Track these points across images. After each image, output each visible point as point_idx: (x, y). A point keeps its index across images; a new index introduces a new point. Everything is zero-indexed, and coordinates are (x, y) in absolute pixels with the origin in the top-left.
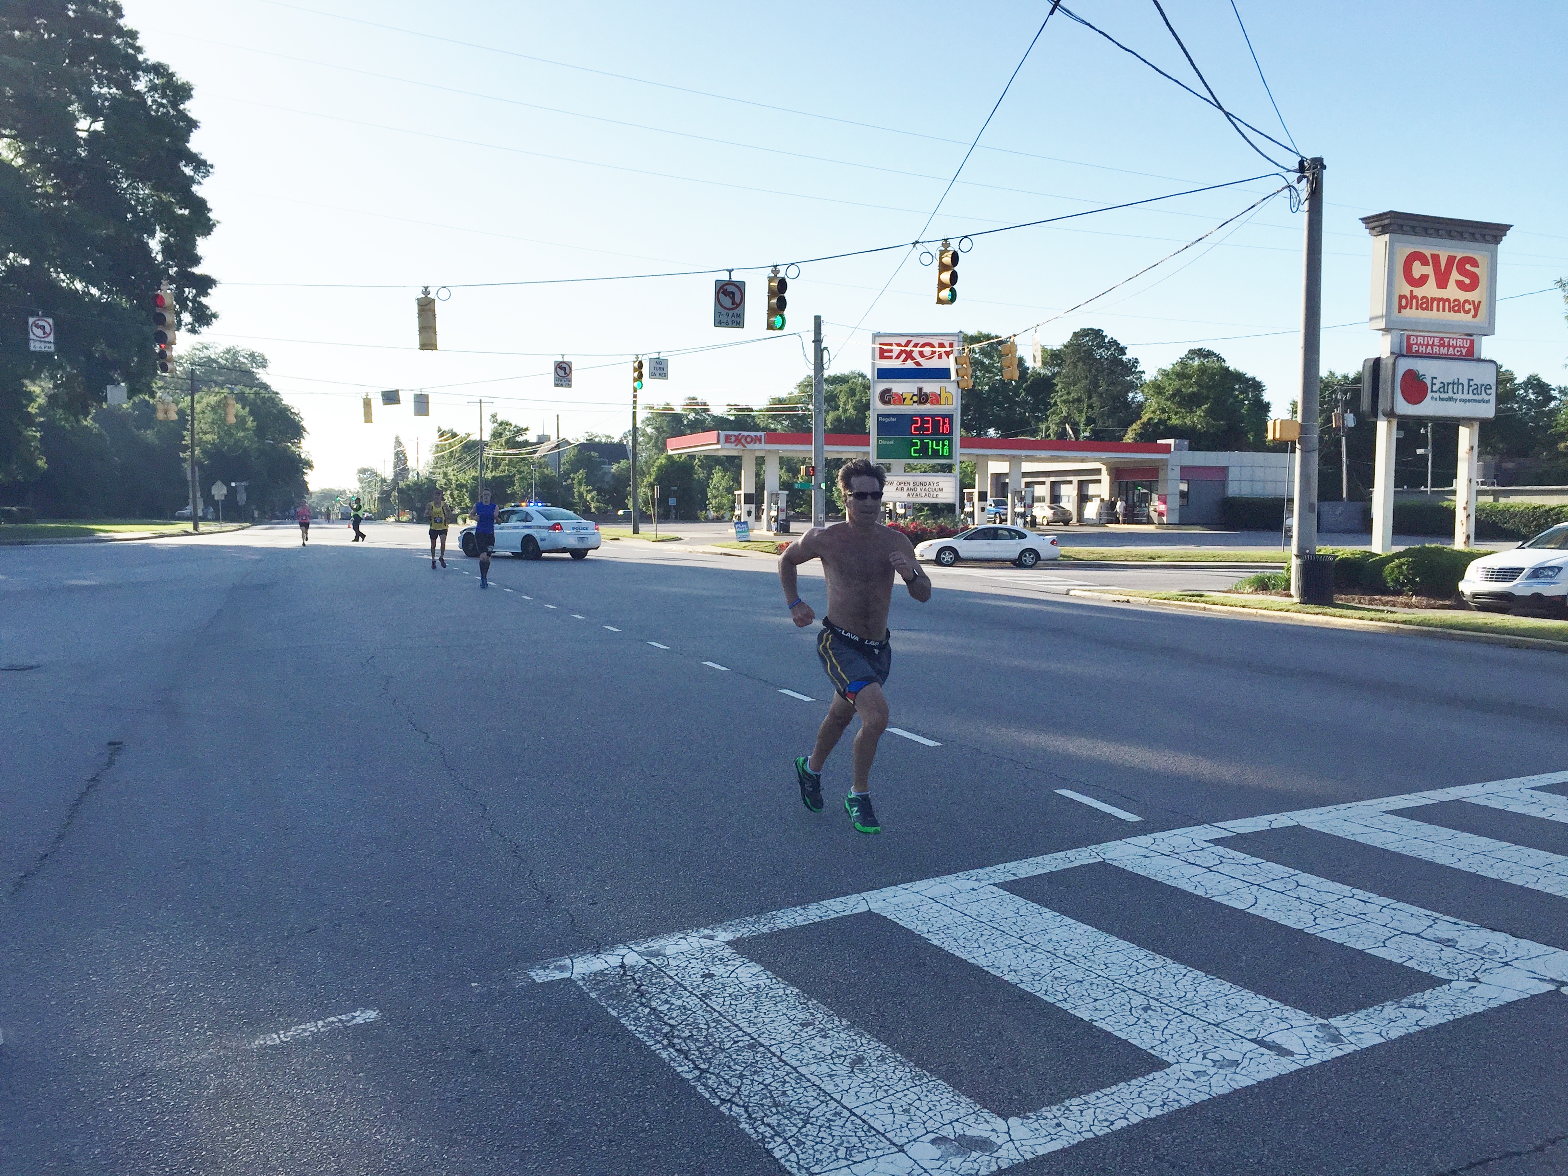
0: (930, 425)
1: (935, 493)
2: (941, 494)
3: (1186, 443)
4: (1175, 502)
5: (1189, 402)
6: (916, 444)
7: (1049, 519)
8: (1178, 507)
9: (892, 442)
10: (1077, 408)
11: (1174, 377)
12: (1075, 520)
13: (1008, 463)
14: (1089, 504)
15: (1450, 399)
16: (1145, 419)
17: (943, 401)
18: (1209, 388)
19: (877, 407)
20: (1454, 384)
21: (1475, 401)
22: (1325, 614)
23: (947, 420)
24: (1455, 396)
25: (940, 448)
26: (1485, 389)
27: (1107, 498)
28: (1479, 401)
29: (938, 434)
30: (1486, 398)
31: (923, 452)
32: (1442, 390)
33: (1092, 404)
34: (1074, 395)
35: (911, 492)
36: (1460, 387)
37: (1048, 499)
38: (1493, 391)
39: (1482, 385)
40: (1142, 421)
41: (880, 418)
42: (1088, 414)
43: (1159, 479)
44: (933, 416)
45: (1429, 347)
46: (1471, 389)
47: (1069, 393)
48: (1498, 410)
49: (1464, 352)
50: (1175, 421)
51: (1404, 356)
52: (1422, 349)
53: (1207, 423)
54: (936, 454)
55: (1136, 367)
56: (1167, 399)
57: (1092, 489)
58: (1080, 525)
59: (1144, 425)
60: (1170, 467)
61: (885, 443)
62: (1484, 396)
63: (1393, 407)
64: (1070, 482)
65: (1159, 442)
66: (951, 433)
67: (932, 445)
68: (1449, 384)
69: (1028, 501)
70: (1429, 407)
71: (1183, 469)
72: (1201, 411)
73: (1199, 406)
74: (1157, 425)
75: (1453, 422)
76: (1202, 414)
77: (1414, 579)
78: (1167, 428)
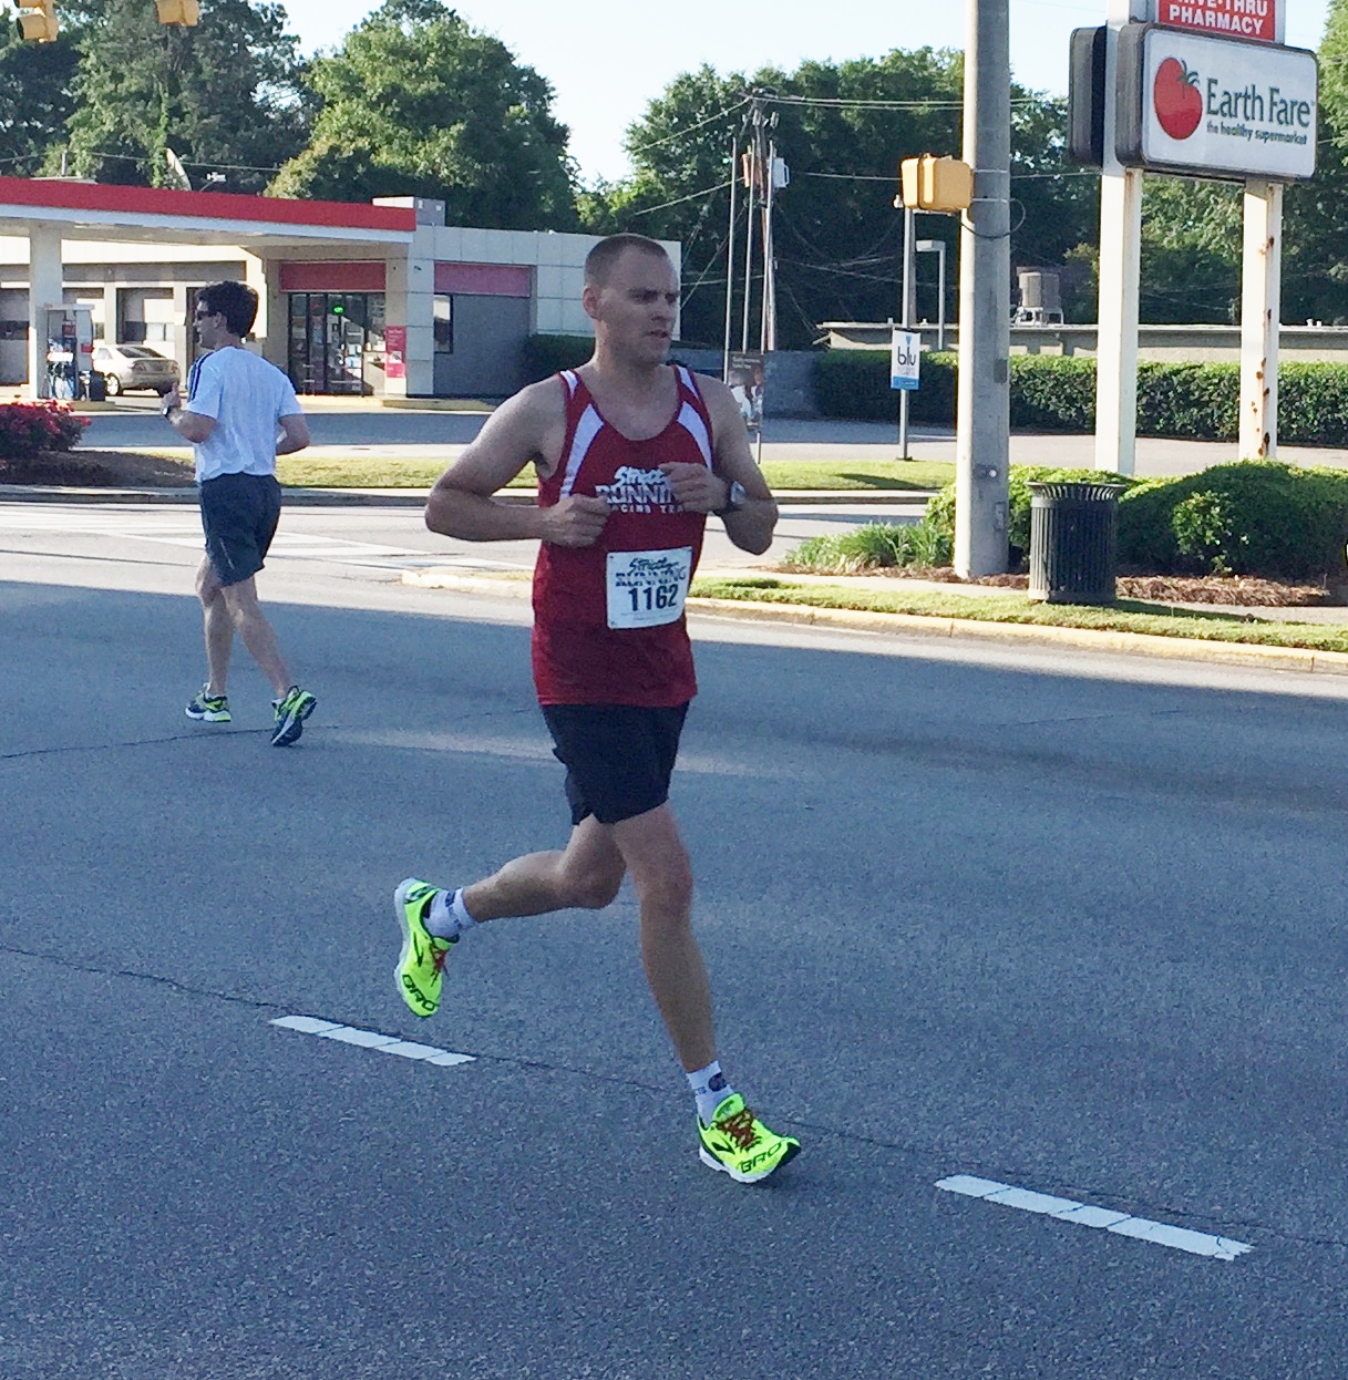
3: (440, 207)
4: (423, 344)
5: (420, 116)
8: (430, 356)
13: (26, 241)
15: (1242, 131)
16: (319, 148)
18: (465, 81)
20: (1246, 97)
21: (1280, 137)
24: (1249, 125)
26: (1300, 111)
28: (1289, 139)
30: (1301, 132)
32: (1225, 109)
33: (179, 105)
36: (1257, 102)
37: (111, 330)
38: (1312, 118)
39: (1294, 104)
40: (315, 154)
43: (388, 290)
45: (1199, 11)
46: (1276, 110)
48: (1321, 161)
49: (1258, 26)
50: (384, 158)
51: (1155, 26)
52: (1187, 14)
53: (463, 166)
56: (372, 106)
59: (323, 163)
60: (411, 264)
62: (1294, 129)
63: (1140, 142)
64: (169, 292)
65: (377, 202)
68: (1238, 96)
70: (1201, 148)
71: (441, 267)
72: (449, 137)
73: (444, 125)
74: (350, 164)
75: (1239, 181)
76: (452, 144)
77: (1236, 536)
78: (373, 172)
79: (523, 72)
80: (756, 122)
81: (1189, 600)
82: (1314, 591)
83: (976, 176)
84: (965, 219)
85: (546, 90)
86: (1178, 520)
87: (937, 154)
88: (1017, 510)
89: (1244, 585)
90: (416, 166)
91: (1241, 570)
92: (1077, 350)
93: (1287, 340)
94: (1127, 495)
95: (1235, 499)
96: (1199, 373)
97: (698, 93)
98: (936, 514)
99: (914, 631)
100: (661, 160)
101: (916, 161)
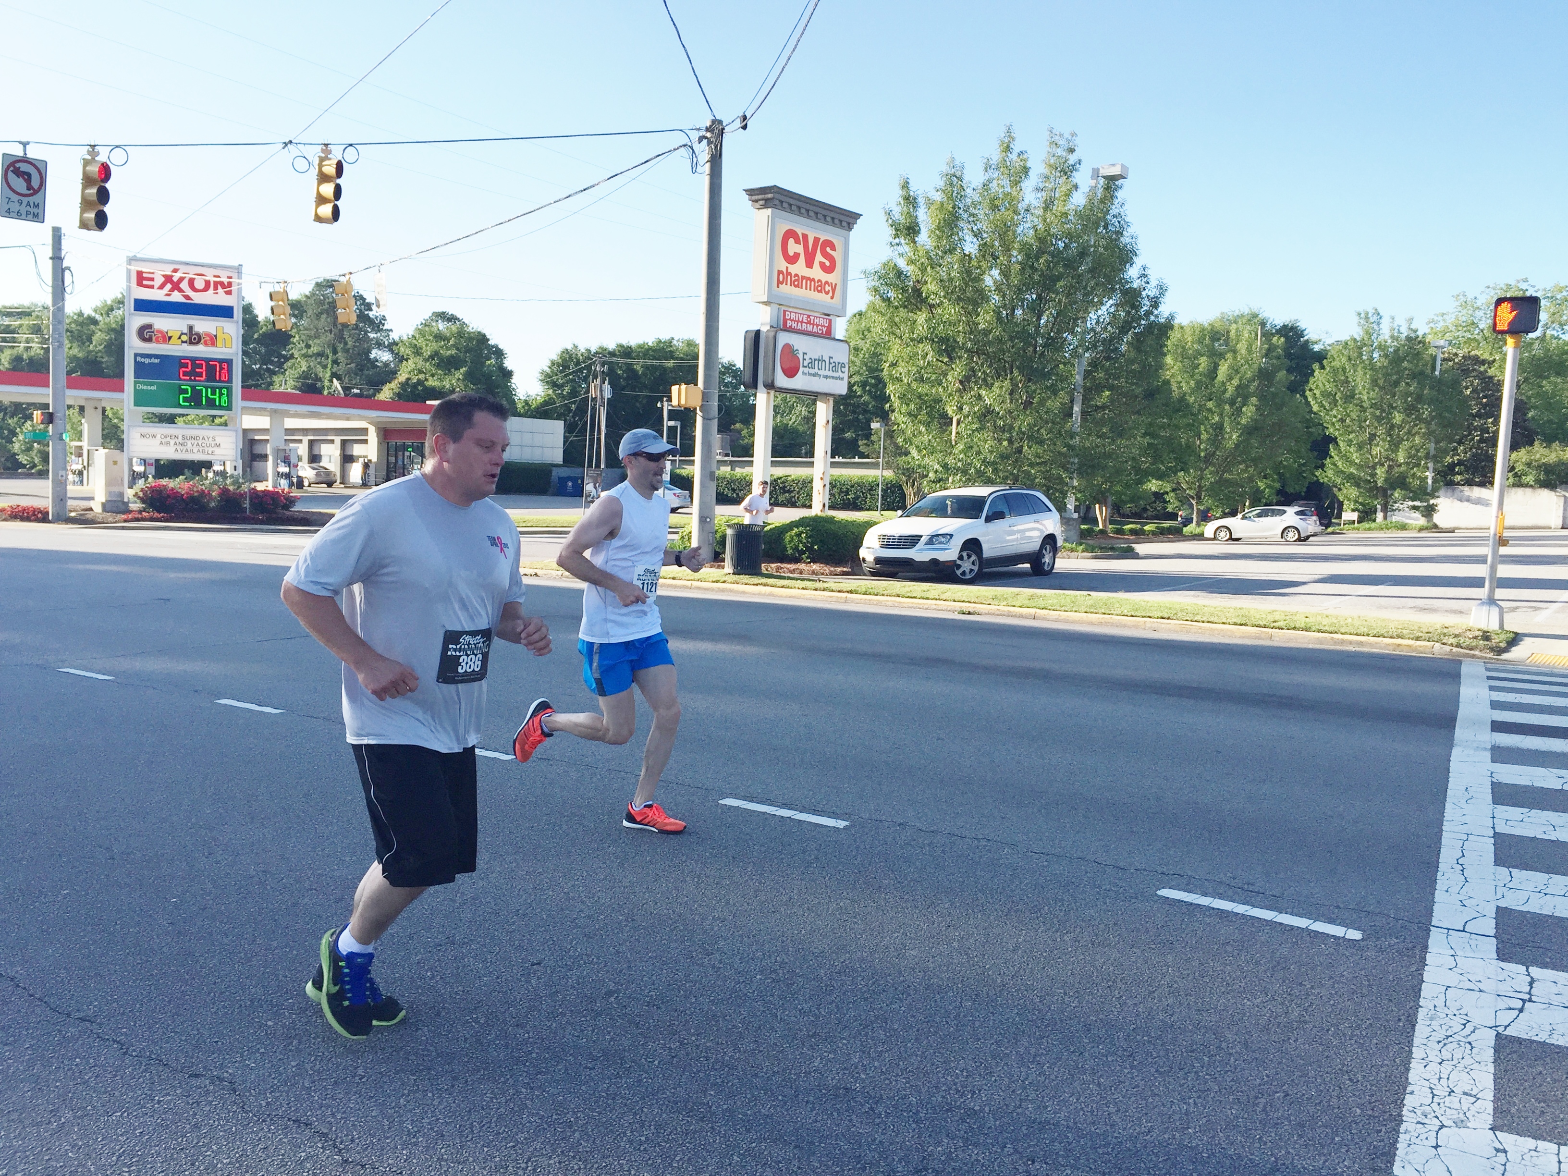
0: (204, 370)
1: (210, 450)
2: (217, 451)
5: (448, 364)
6: (186, 391)
7: (312, 480)
9: (154, 388)
10: (319, 363)
11: (431, 338)
12: (338, 481)
13: (268, 418)
14: (354, 464)
15: (814, 375)
16: (402, 377)
17: (219, 342)
18: (468, 350)
19: (133, 345)
20: (819, 360)
21: (833, 377)
22: (765, 585)
23: (225, 366)
24: (819, 372)
25: (217, 397)
26: (841, 367)
27: (374, 459)
28: (836, 378)
29: (215, 381)
31: (196, 400)
32: (810, 365)
33: (337, 359)
34: (314, 349)
35: (179, 447)
36: (824, 363)
37: (305, 458)
38: (847, 369)
39: (839, 363)
40: (399, 381)
41: (139, 359)
42: (334, 370)
44: (207, 360)
45: (800, 324)
46: (831, 366)
47: (308, 346)
48: (850, 388)
49: (825, 330)
50: (432, 382)
51: (781, 330)
52: (794, 325)
54: (211, 404)
55: (383, 325)
56: (426, 360)
57: (357, 450)
58: (345, 487)
59: (404, 385)
61: (145, 387)
62: (839, 374)
63: (773, 379)
64: (332, 441)
65: (428, 402)
66: (230, 380)
67: (206, 393)
68: (815, 359)
69: (293, 460)
70: (799, 382)
72: (460, 374)
73: (457, 369)
74: (415, 386)
75: (814, 397)
76: (461, 377)
77: (812, 547)
78: (426, 389)
79: (493, 347)
80: (598, 369)
81: (791, 572)
82: (845, 569)
83: (703, 393)
84: (698, 411)
85: (503, 355)
86: (787, 538)
87: (687, 383)
88: (718, 535)
89: (815, 567)
90: (444, 386)
91: (814, 561)
92: (737, 469)
93: (834, 465)
94: (766, 529)
95: (811, 531)
96: (789, 478)
97: (571, 357)
98: (683, 537)
99: (675, 587)
100: (554, 385)
101: (677, 386)
